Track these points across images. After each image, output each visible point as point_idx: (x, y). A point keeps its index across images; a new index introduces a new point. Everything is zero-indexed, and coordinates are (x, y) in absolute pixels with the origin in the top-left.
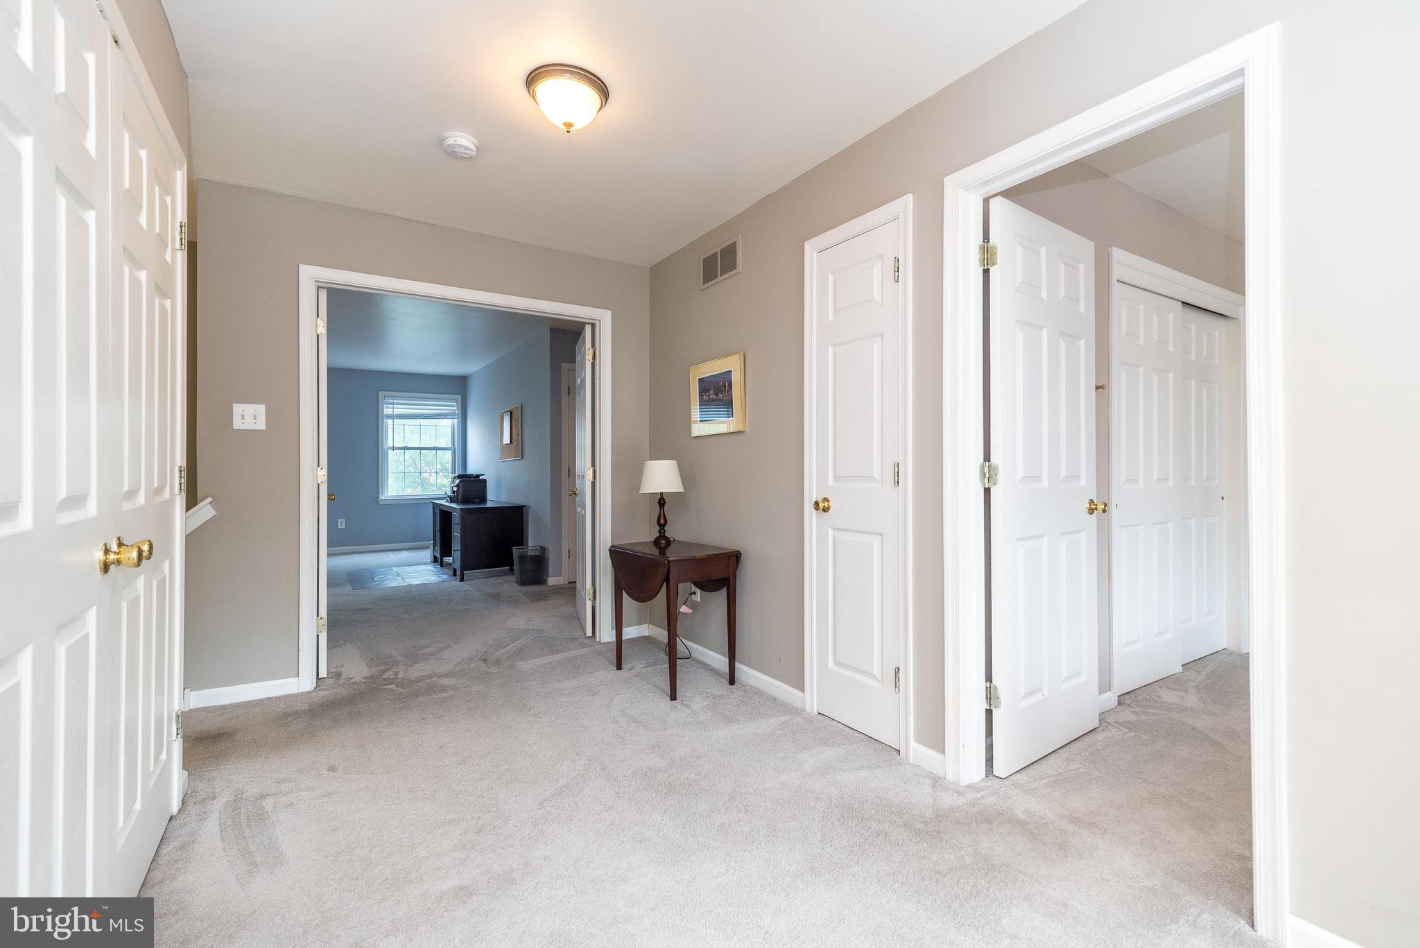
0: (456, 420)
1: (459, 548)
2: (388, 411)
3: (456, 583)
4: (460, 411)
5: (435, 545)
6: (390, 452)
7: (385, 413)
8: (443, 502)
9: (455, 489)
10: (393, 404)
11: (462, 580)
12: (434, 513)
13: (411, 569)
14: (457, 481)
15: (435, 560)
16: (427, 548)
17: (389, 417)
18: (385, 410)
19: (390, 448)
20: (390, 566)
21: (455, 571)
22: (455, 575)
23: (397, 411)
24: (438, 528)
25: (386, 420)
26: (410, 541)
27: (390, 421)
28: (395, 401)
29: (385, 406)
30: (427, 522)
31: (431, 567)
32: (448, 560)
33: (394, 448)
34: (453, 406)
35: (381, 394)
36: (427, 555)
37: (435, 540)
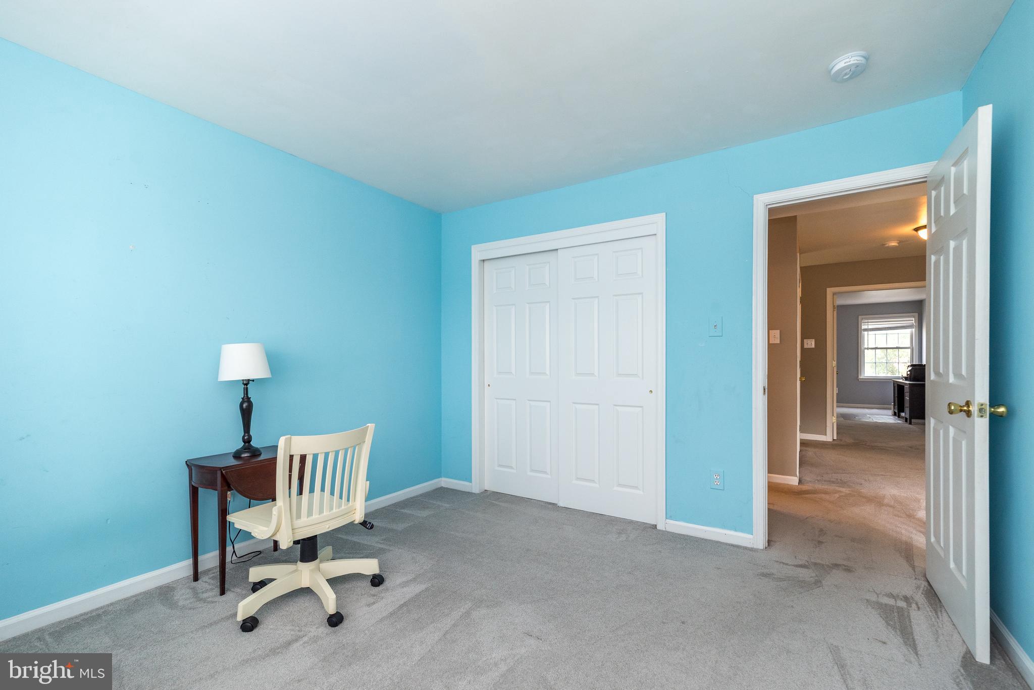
0: (914, 330)
1: (908, 406)
2: (863, 327)
3: (907, 425)
4: (917, 324)
5: (894, 405)
6: (866, 351)
7: (863, 328)
8: (901, 381)
9: (909, 373)
10: (868, 322)
11: (910, 423)
12: (894, 387)
13: (877, 416)
14: (910, 368)
15: (895, 414)
16: (891, 409)
17: (866, 330)
18: (863, 326)
19: (866, 349)
20: (866, 414)
21: (906, 419)
22: (906, 421)
23: (870, 327)
24: (896, 395)
25: (863, 332)
26: (880, 404)
27: (866, 333)
28: (869, 321)
29: (862, 324)
30: (890, 393)
31: (892, 417)
32: (903, 414)
33: (868, 349)
34: (912, 321)
35: (860, 317)
36: (890, 412)
37: (894, 402)
